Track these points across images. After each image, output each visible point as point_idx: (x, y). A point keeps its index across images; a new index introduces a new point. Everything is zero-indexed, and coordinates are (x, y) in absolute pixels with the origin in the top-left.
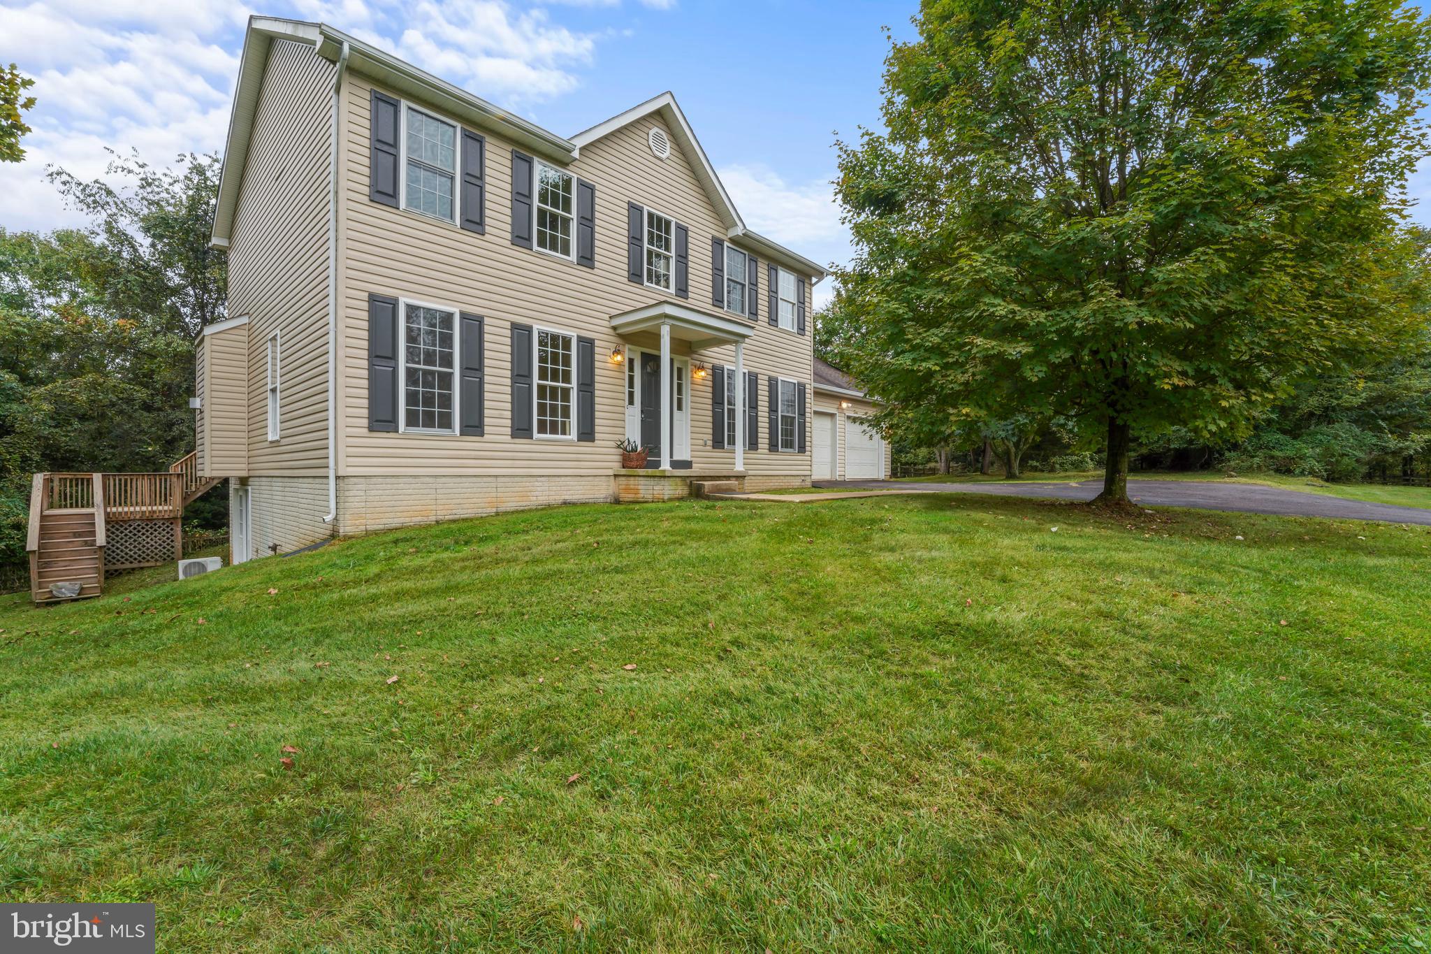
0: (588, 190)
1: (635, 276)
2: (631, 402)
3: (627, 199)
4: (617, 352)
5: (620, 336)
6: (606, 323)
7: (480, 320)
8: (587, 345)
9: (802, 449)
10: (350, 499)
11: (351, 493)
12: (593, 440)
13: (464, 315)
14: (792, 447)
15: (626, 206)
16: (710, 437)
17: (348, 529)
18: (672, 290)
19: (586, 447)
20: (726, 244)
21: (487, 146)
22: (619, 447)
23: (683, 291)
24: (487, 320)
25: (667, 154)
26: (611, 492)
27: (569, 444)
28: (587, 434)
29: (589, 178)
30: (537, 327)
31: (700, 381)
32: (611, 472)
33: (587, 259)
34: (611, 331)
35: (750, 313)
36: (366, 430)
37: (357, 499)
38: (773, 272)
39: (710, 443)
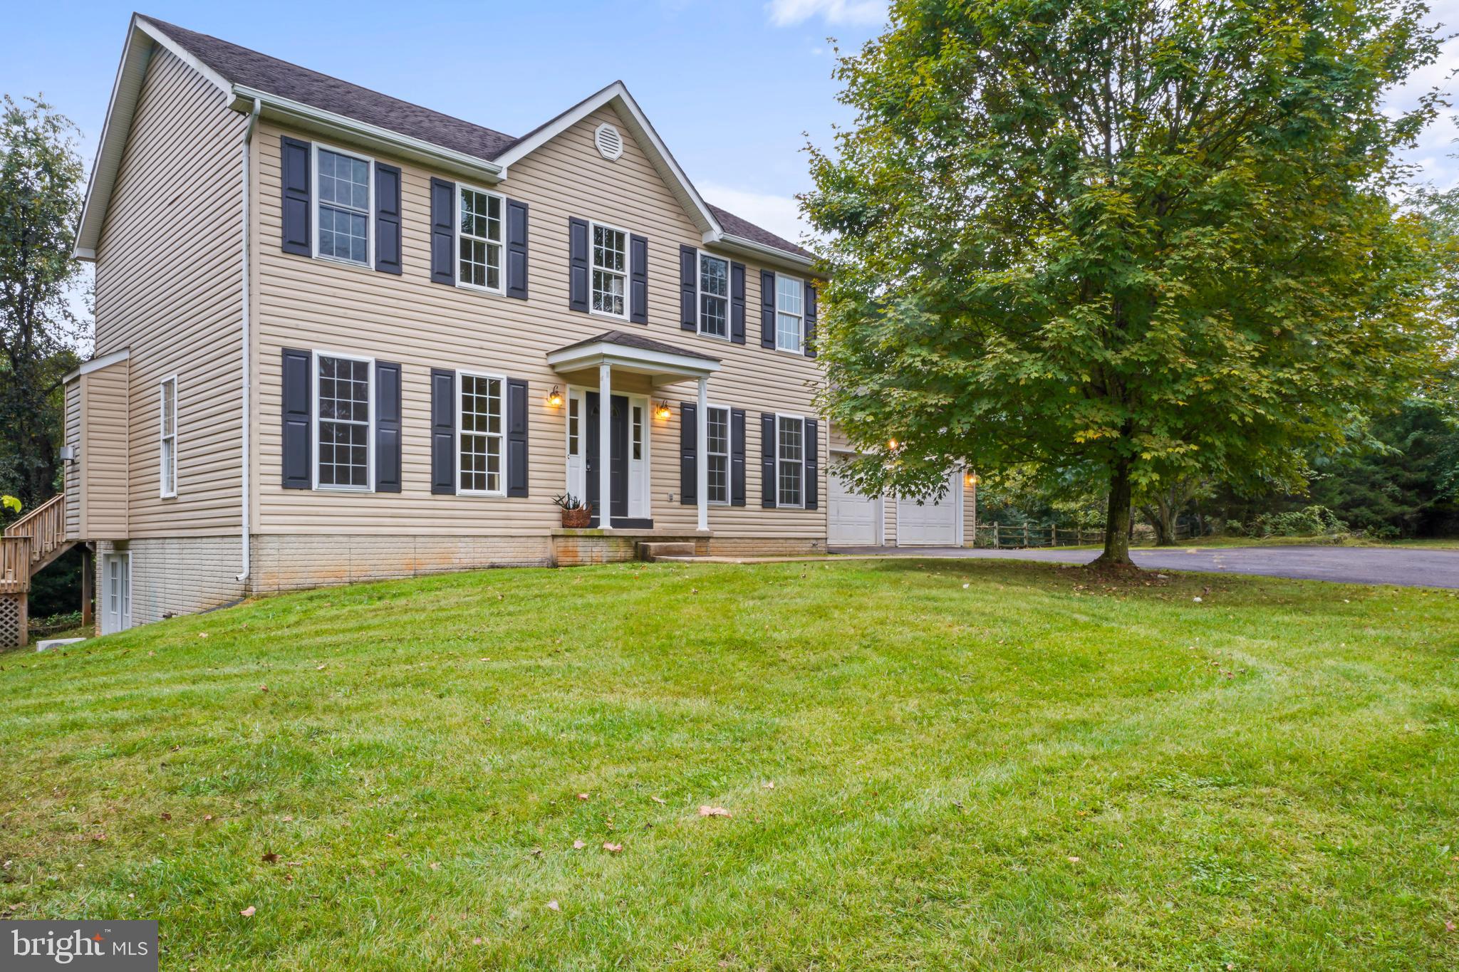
0: (519, 211)
1: (578, 304)
2: (574, 450)
3: (568, 215)
4: (555, 393)
5: (560, 375)
6: (542, 362)
7: (397, 368)
8: (519, 389)
9: (812, 503)
10: (264, 558)
11: (265, 552)
12: (525, 495)
13: (379, 364)
14: (797, 501)
15: (567, 222)
16: (678, 490)
17: (261, 588)
18: (627, 316)
19: (517, 504)
20: (699, 252)
21: (404, 178)
22: (557, 503)
23: (640, 316)
24: (404, 367)
25: (620, 152)
26: (548, 555)
27: (498, 500)
28: (519, 488)
29: (520, 196)
30: (460, 372)
31: (664, 423)
32: (548, 533)
33: (519, 290)
34: (548, 370)
35: (734, 335)
36: (280, 488)
37: (270, 558)
38: (768, 280)
39: (677, 497)
